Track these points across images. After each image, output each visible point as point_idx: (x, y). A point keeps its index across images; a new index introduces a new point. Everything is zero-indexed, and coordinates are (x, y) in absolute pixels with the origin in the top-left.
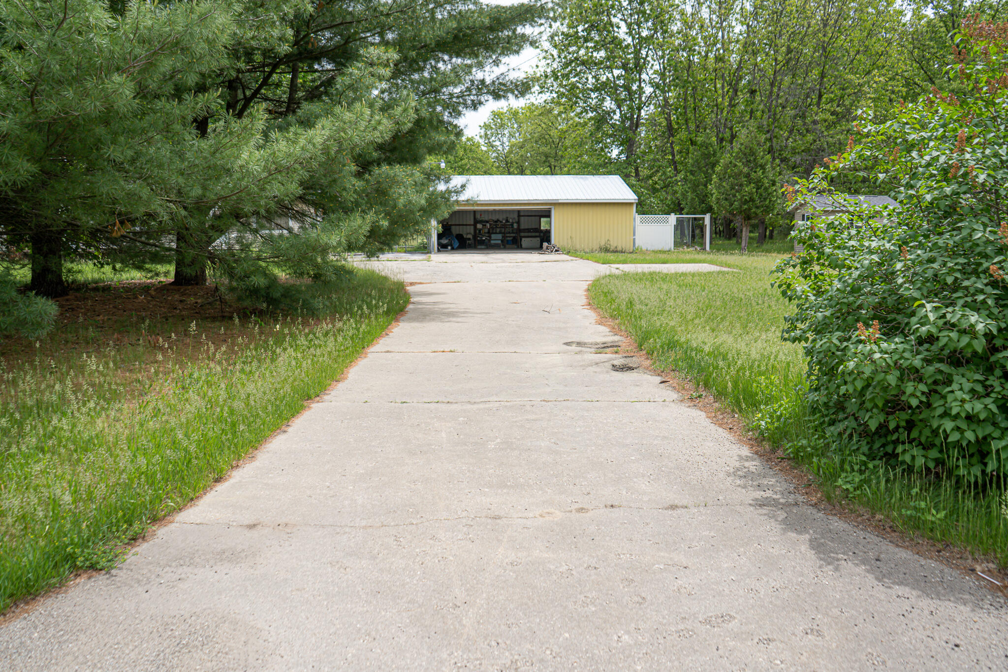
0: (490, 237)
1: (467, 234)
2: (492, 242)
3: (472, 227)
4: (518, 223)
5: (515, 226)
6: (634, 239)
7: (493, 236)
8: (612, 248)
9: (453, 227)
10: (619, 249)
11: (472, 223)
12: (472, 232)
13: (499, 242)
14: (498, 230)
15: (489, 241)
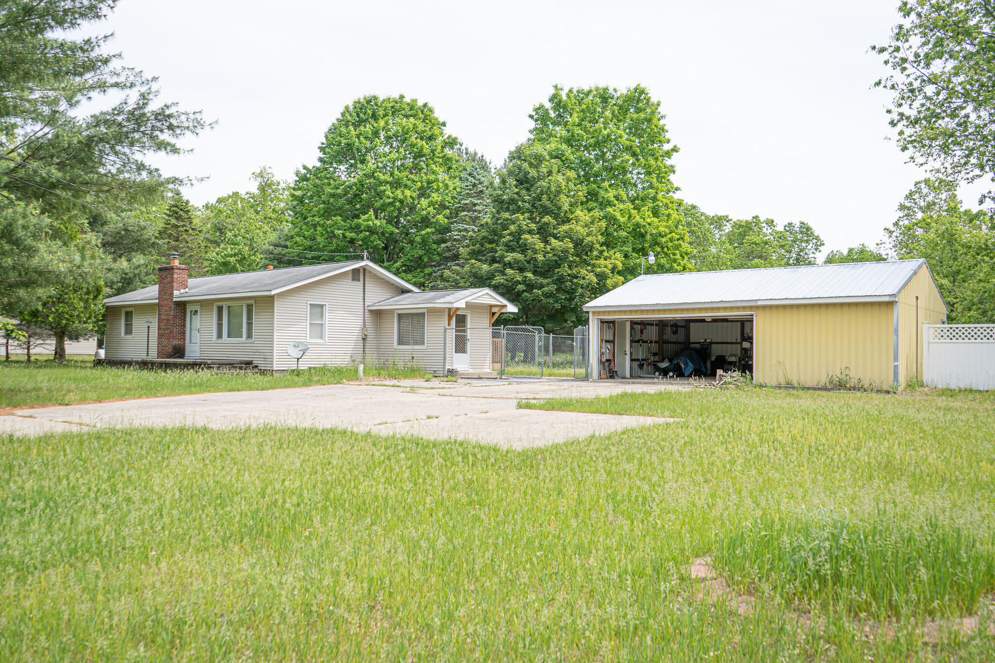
8: (853, 382)
10: (866, 383)
11: (739, 341)
12: (739, 353)
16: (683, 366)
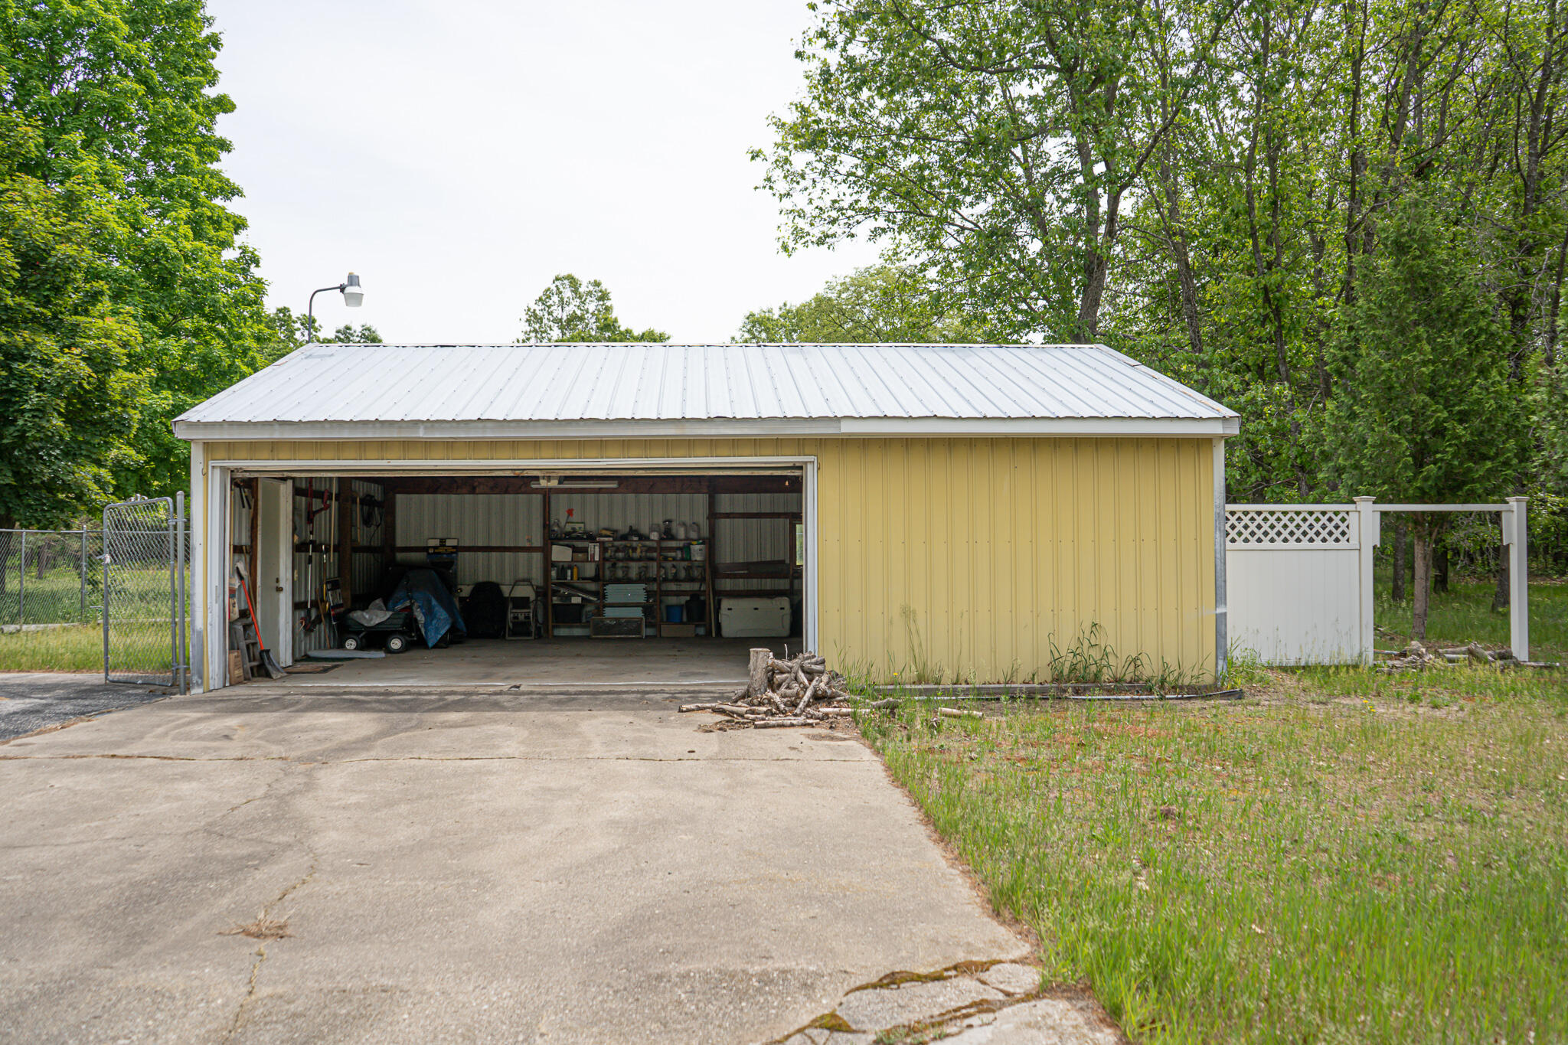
0: (601, 595)
1: (516, 583)
2: (609, 612)
3: (537, 557)
4: (710, 543)
5: (698, 552)
6: (1221, 619)
7: (614, 592)
8: (1117, 666)
9: (464, 558)
10: (1150, 670)
11: (537, 542)
12: (537, 576)
13: (637, 613)
14: (634, 569)
15: (599, 611)
16: (421, 618)
